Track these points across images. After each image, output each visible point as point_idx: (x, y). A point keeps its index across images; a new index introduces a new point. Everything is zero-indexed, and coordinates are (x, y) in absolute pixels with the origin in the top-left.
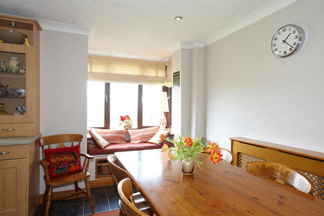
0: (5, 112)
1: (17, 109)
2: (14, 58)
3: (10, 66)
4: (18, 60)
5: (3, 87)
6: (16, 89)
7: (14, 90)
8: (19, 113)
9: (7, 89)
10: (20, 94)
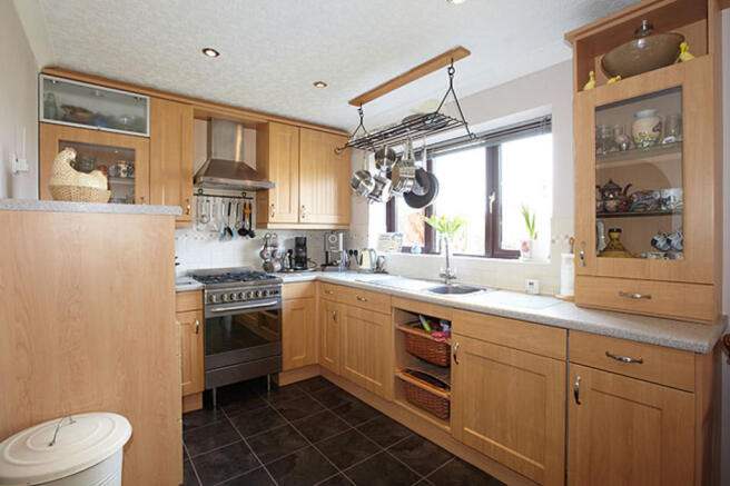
0: (624, 249)
1: (654, 242)
2: (647, 112)
3: (636, 135)
4: (655, 114)
5: (620, 189)
6: (652, 191)
7: (645, 194)
8: (662, 254)
9: (628, 194)
10: (662, 202)
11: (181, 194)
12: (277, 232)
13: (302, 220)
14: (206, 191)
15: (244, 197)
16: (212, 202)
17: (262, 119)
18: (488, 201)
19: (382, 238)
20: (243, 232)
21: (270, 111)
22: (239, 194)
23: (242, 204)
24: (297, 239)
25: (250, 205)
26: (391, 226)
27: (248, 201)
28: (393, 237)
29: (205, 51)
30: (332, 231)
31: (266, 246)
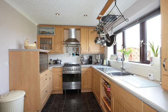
11: (61, 46)
12: (83, 54)
13: (89, 51)
14: (68, 45)
15: (77, 46)
16: (69, 48)
17: (79, 28)
18: (140, 42)
19: (112, 56)
20: (76, 55)
21: (80, 25)
22: (76, 46)
23: (76, 48)
24: (90, 56)
25: (78, 48)
26: (115, 52)
27: (77, 47)
28: (114, 56)
29: (56, 14)
30: (98, 54)
31: (81, 58)
